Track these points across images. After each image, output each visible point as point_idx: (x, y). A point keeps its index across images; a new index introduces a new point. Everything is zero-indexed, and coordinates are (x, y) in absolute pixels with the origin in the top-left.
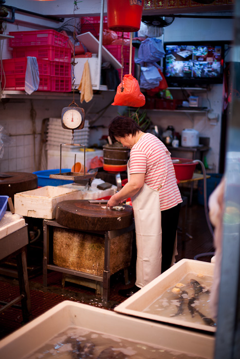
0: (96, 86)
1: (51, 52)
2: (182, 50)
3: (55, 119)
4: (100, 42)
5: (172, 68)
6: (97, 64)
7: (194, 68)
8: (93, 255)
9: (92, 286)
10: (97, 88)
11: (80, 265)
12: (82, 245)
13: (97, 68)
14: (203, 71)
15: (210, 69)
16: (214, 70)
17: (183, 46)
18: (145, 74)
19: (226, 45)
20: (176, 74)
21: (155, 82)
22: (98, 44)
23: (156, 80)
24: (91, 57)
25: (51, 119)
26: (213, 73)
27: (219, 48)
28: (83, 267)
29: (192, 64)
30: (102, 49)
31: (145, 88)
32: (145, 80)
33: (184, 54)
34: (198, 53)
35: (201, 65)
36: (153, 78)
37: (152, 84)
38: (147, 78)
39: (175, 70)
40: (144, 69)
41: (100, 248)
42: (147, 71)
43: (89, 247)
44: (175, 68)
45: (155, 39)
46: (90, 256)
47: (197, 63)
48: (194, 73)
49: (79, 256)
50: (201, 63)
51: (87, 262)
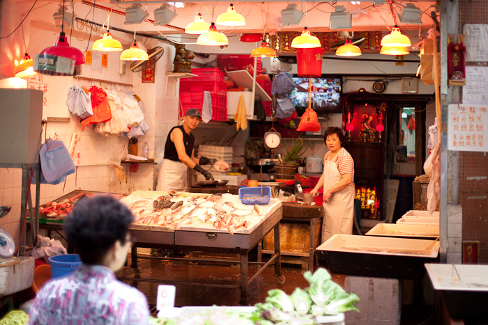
0: (250, 116)
1: (215, 86)
2: (303, 82)
3: (205, 146)
4: (254, 79)
5: (295, 98)
6: (251, 97)
7: (315, 99)
8: (300, 238)
9: (298, 262)
10: (252, 118)
11: (289, 248)
12: (290, 232)
13: (251, 101)
14: (324, 102)
15: (330, 100)
16: (333, 101)
17: (304, 79)
18: (280, 105)
19: (344, 78)
20: (299, 104)
21: (289, 112)
22: (252, 80)
23: (290, 110)
24: (243, 91)
25: (200, 146)
26: (333, 103)
27: (338, 80)
28: (292, 248)
29: (313, 95)
30: (256, 85)
31: (280, 117)
32: (281, 110)
33: (305, 86)
34: (318, 86)
35: (321, 96)
36: (288, 108)
37: (287, 114)
38: (283, 109)
39: (297, 101)
40: (279, 100)
41: (305, 232)
42: (281, 102)
43: (296, 233)
44: (297, 99)
45: (287, 74)
46: (297, 239)
47: (318, 94)
48: (316, 103)
49: (288, 240)
50: (322, 94)
51: (295, 244)
